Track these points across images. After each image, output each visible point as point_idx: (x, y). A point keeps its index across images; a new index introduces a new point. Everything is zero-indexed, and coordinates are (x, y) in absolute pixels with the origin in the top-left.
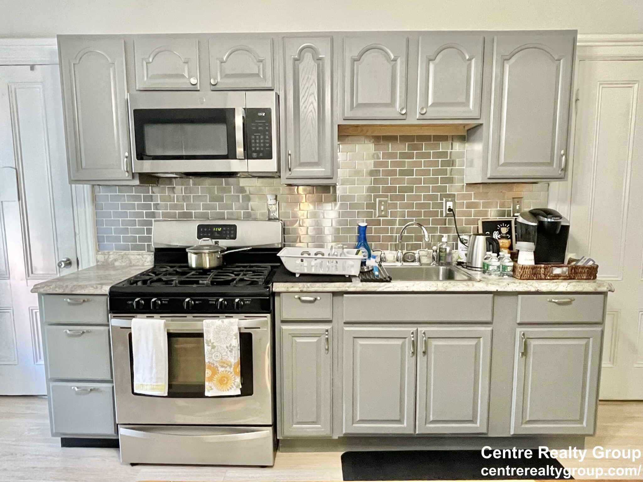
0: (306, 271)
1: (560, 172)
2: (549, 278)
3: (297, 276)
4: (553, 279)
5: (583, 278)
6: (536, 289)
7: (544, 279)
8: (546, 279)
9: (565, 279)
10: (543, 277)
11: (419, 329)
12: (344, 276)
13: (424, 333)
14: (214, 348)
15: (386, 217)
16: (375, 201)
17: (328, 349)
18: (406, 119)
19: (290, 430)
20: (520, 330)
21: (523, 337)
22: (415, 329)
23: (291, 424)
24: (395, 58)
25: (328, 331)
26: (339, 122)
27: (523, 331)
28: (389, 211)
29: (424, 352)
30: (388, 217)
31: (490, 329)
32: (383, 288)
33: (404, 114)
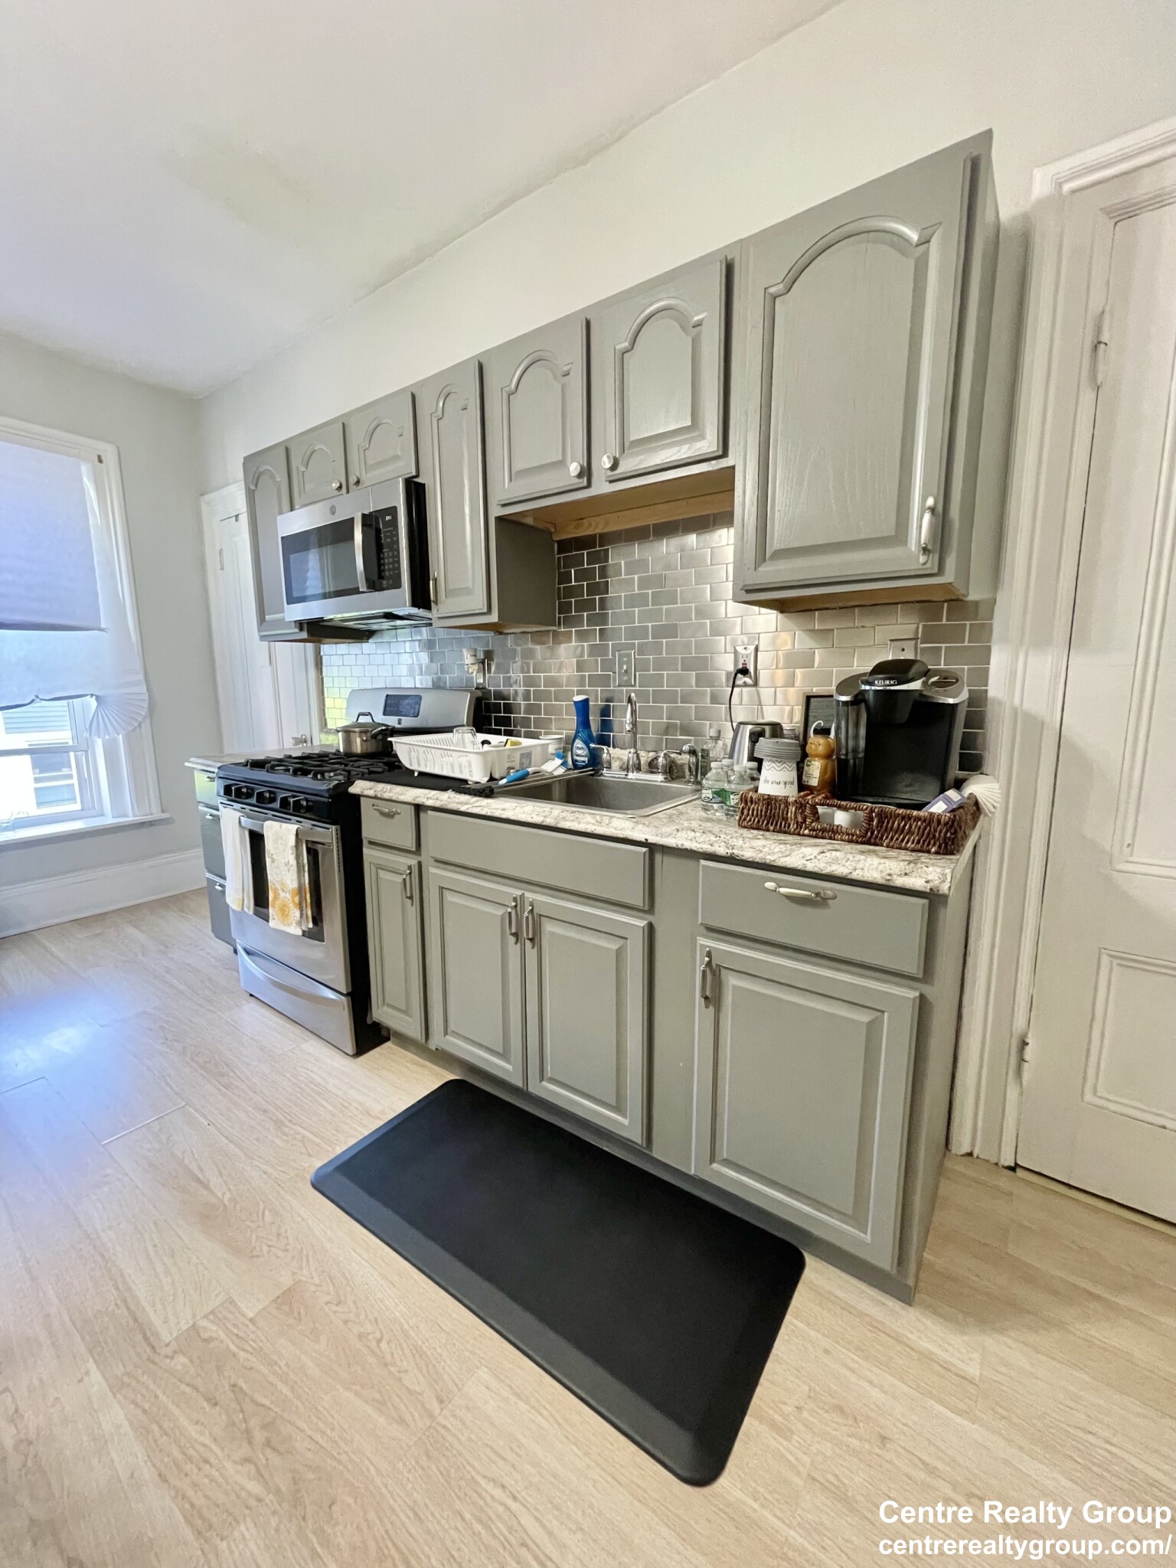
0: (428, 770)
1: (922, 559)
2: (807, 832)
3: (416, 774)
4: (816, 837)
5: (903, 844)
6: (730, 851)
7: (794, 834)
8: (799, 834)
9: (851, 841)
10: (793, 827)
11: (527, 894)
12: (465, 781)
13: (532, 905)
14: (273, 861)
15: (632, 686)
16: (614, 655)
17: (411, 898)
18: (589, 485)
19: (380, 1013)
20: (702, 941)
21: (707, 959)
22: (519, 893)
23: (380, 1003)
24: (566, 368)
25: (410, 868)
26: (496, 511)
27: (708, 947)
28: (637, 674)
29: (531, 940)
30: (635, 686)
31: (642, 923)
32: (469, 806)
33: (580, 476)
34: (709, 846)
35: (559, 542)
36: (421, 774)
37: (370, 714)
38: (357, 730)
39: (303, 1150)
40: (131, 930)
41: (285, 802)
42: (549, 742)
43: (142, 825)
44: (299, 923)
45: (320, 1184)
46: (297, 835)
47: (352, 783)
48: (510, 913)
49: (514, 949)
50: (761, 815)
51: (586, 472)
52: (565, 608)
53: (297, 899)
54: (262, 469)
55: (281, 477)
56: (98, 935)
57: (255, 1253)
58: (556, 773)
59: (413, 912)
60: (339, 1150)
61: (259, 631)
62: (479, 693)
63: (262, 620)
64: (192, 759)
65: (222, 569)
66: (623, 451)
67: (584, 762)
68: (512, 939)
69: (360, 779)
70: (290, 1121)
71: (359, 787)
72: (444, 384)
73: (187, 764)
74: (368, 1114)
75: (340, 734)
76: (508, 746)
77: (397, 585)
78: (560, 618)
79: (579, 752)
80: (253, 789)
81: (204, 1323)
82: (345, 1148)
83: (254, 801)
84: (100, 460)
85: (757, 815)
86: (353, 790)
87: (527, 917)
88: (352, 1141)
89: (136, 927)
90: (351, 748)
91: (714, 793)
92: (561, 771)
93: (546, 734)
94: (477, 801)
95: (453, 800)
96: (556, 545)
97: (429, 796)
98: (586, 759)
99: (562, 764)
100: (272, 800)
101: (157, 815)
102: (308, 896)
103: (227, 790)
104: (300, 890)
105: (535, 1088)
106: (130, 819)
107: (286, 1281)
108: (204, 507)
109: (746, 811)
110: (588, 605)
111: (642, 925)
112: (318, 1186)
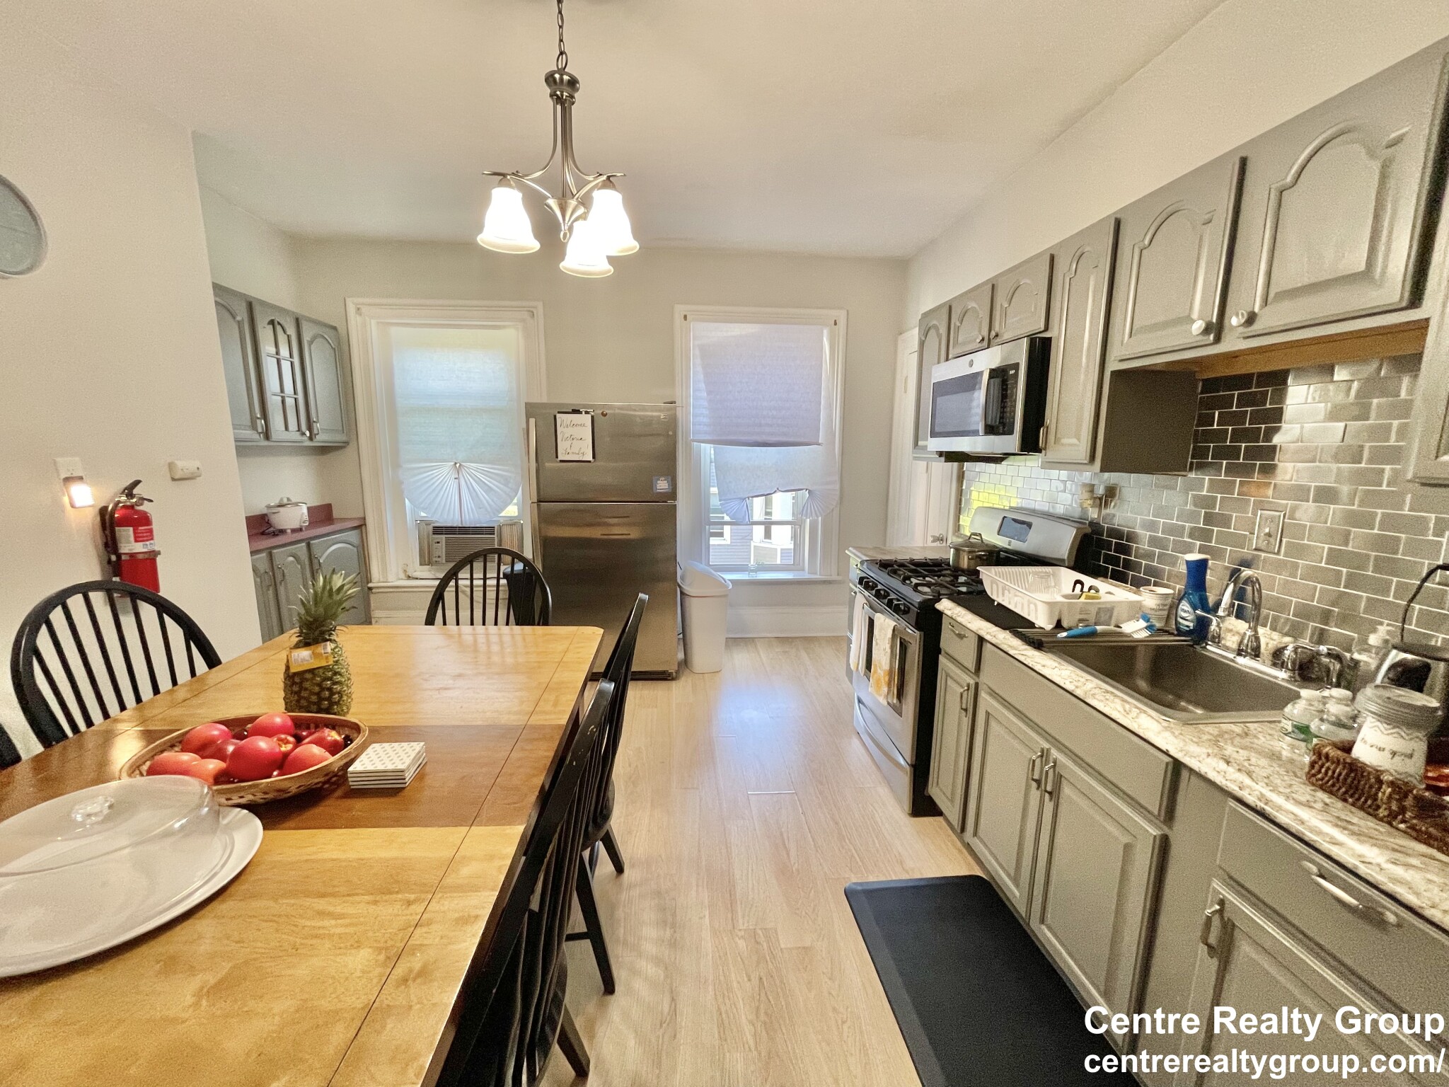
0: (1005, 603)
2: (1402, 826)
3: (996, 603)
4: (1416, 839)
7: (1382, 820)
8: (1389, 824)
10: (1382, 812)
11: (1053, 751)
12: (1031, 624)
13: (1055, 762)
14: (877, 644)
15: (1274, 553)
16: (1255, 514)
17: (966, 710)
18: (1218, 340)
19: (934, 791)
20: (1216, 884)
21: (1217, 907)
22: (1046, 746)
23: (934, 785)
24: (1207, 217)
25: (968, 685)
26: (1113, 365)
27: (1223, 895)
28: (1284, 540)
29: (1050, 793)
30: (1278, 553)
31: (1154, 831)
32: (1017, 652)
33: (1207, 331)
34: (1237, 789)
35: (1205, 381)
36: (999, 604)
37: (980, 534)
38: (967, 549)
39: (849, 865)
40: (804, 654)
41: (890, 601)
42: (1149, 598)
43: (825, 582)
44: (887, 697)
45: (849, 894)
46: (894, 630)
47: (939, 600)
48: (1034, 761)
49: (1035, 794)
50: (1338, 779)
51: (1216, 329)
52: (1200, 453)
53: (887, 679)
54: (931, 324)
55: (943, 331)
56: (786, 652)
57: (797, 912)
58: (1136, 636)
59: (966, 722)
60: (872, 879)
61: (913, 453)
62: (1089, 530)
63: (916, 444)
64: (850, 548)
65: (906, 392)
66: (1265, 302)
67: (1188, 626)
68: (1034, 785)
69: (948, 598)
70: (849, 840)
71: (945, 605)
72: (1077, 248)
73: (847, 552)
74: (901, 864)
75: (952, 550)
76: (1082, 599)
77: (1011, 432)
78: (1192, 463)
79: (1184, 615)
80: (877, 586)
81: (760, 932)
82: (875, 880)
83: (874, 592)
84: (835, 324)
85: (1332, 777)
86: (939, 606)
87: (1047, 772)
88: (882, 878)
89: (808, 654)
90: (958, 562)
91: (1295, 726)
92: (1144, 634)
93: (1156, 584)
94: (1025, 650)
95: (1006, 642)
96: (1200, 384)
97: (989, 631)
98: (1191, 625)
99: (1146, 628)
100: (885, 597)
101: (835, 577)
102: (896, 678)
103: (861, 580)
104: (891, 672)
105: (1034, 924)
106: (817, 577)
107: (808, 944)
108: (900, 342)
109: (1317, 767)
110: (1233, 453)
111: (1155, 834)
112: (849, 895)
